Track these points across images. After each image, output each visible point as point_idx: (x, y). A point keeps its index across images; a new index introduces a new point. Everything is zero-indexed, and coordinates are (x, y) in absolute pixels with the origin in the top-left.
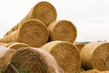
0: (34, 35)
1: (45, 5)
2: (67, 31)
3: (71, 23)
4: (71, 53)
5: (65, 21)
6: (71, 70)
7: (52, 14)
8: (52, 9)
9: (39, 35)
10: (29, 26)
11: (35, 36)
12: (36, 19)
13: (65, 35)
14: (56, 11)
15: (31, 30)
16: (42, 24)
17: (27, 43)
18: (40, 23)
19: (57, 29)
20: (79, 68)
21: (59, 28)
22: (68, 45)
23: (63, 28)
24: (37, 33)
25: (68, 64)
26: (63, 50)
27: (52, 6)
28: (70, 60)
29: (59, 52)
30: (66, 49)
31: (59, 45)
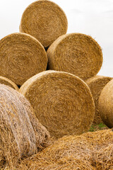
0: (20, 61)
1: (45, 8)
2: (82, 54)
3: (91, 38)
4: (72, 93)
5: (79, 35)
6: (72, 127)
7: (57, 22)
8: (58, 14)
9: (28, 61)
10: (11, 46)
11: (22, 63)
12: (29, 33)
13: (79, 62)
14: (65, 17)
15: (13, 53)
16: (34, 41)
17: (7, 76)
18: (31, 39)
19: (62, 50)
20: (90, 123)
21: (67, 48)
22: (67, 78)
23: (74, 49)
24: (24, 58)
25: (66, 115)
26: (56, 89)
27: (59, 8)
28: (70, 108)
29: (46, 92)
30: (63, 87)
31: (46, 78)
